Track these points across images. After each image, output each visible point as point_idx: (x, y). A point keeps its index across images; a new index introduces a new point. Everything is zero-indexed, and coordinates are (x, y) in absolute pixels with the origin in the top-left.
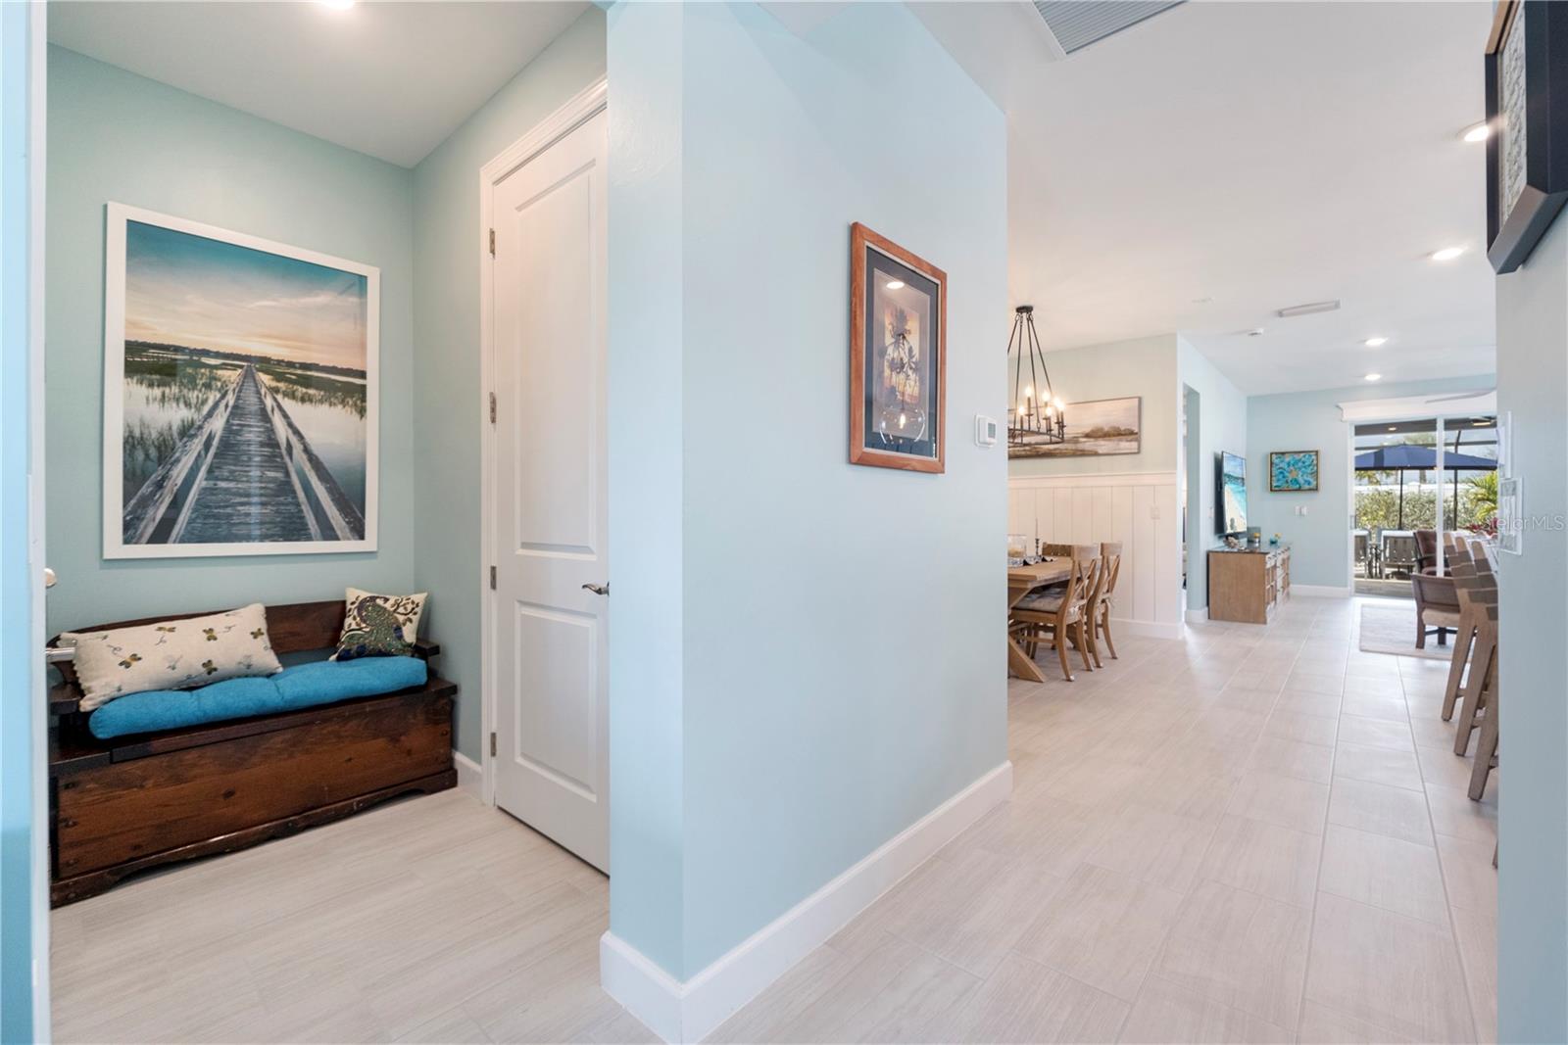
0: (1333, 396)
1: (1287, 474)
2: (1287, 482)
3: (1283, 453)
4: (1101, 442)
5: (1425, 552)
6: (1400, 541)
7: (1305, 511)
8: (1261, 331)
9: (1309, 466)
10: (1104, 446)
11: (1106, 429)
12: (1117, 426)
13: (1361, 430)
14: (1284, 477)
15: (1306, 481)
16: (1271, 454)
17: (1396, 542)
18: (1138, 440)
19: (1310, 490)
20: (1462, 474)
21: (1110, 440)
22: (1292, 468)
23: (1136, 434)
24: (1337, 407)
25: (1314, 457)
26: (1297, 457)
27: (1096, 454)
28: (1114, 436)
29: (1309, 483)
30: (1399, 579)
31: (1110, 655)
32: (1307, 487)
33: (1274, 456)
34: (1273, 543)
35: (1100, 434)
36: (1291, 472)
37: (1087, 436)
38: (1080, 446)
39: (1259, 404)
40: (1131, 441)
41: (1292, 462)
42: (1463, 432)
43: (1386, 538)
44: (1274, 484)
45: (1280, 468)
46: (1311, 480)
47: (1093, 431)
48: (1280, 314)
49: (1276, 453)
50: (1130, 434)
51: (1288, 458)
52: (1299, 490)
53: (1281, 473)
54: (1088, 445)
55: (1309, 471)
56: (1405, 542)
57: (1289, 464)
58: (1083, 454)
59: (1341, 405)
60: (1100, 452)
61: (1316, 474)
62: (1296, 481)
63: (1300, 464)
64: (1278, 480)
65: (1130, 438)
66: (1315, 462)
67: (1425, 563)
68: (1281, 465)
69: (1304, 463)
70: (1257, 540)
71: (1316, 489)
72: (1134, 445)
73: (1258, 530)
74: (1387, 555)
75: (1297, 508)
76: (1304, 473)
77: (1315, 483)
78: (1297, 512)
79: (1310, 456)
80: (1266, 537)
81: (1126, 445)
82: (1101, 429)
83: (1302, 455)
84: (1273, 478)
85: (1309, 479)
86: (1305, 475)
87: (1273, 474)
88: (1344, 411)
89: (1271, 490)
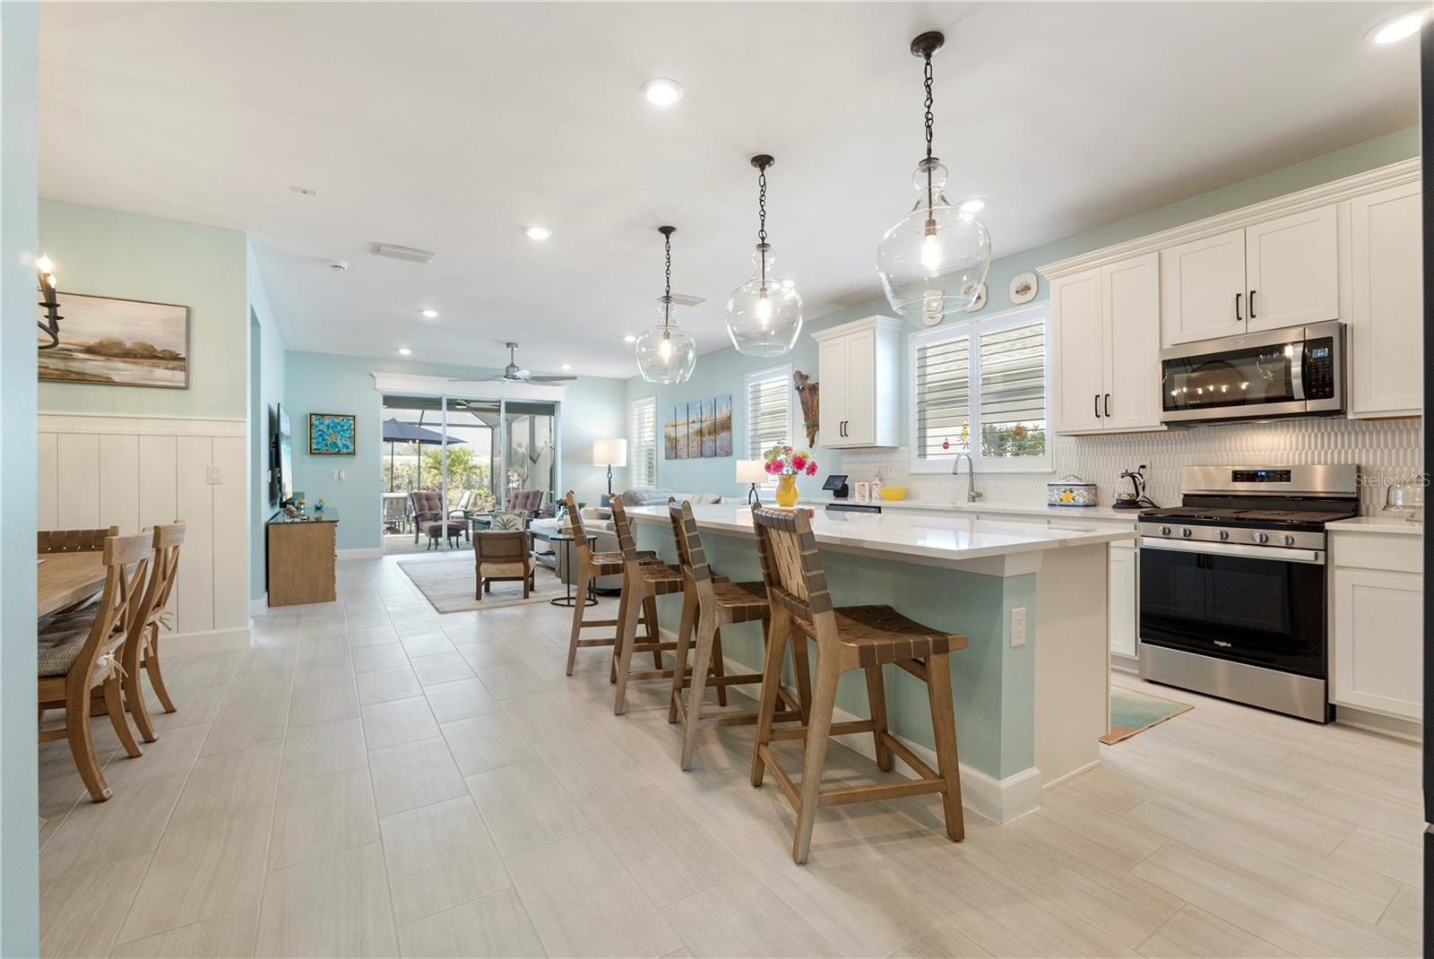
0: (366, 363)
1: (326, 437)
2: (327, 446)
3: (323, 415)
4: (119, 364)
5: (420, 510)
6: (395, 501)
7: (343, 475)
8: (345, 265)
9: (348, 429)
10: (123, 370)
11: (129, 345)
12: (149, 343)
13: (391, 401)
14: (324, 440)
15: (344, 445)
16: (311, 415)
17: (391, 502)
18: (185, 369)
19: (348, 454)
20: (425, 447)
21: (135, 363)
22: (331, 431)
23: (184, 359)
24: (372, 375)
25: (352, 422)
26: (336, 420)
27: (108, 382)
28: (143, 357)
29: (347, 447)
30: (392, 533)
31: (161, 708)
32: (345, 451)
33: (313, 416)
34: (318, 510)
35: (116, 351)
36: (330, 435)
37: (90, 350)
38: (74, 366)
39: (295, 359)
40: (173, 369)
41: (331, 425)
42: (426, 412)
43: (385, 499)
44: (314, 447)
45: (320, 431)
46: (349, 445)
47: (101, 344)
48: (377, 249)
49: (316, 414)
50: (173, 359)
51: (327, 421)
52: (338, 453)
53: (321, 435)
54: (95, 365)
55: (347, 435)
56: (398, 502)
57: (328, 426)
58: (82, 379)
59: (374, 374)
60: (117, 379)
61: (353, 439)
62: (335, 444)
63: (339, 428)
64: (318, 443)
65: (172, 364)
66: (352, 427)
67: (419, 519)
69: (342, 426)
71: (353, 453)
72: (180, 375)
73: (302, 495)
74: (385, 514)
75: (336, 472)
76: (342, 437)
77: (352, 447)
78: (336, 476)
79: (348, 420)
81: (162, 374)
82: (119, 344)
83: (341, 418)
84: (313, 441)
85: (347, 443)
86: (343, 439)
87: (313, 436)
88: (377, 380)
89: (311, 453)
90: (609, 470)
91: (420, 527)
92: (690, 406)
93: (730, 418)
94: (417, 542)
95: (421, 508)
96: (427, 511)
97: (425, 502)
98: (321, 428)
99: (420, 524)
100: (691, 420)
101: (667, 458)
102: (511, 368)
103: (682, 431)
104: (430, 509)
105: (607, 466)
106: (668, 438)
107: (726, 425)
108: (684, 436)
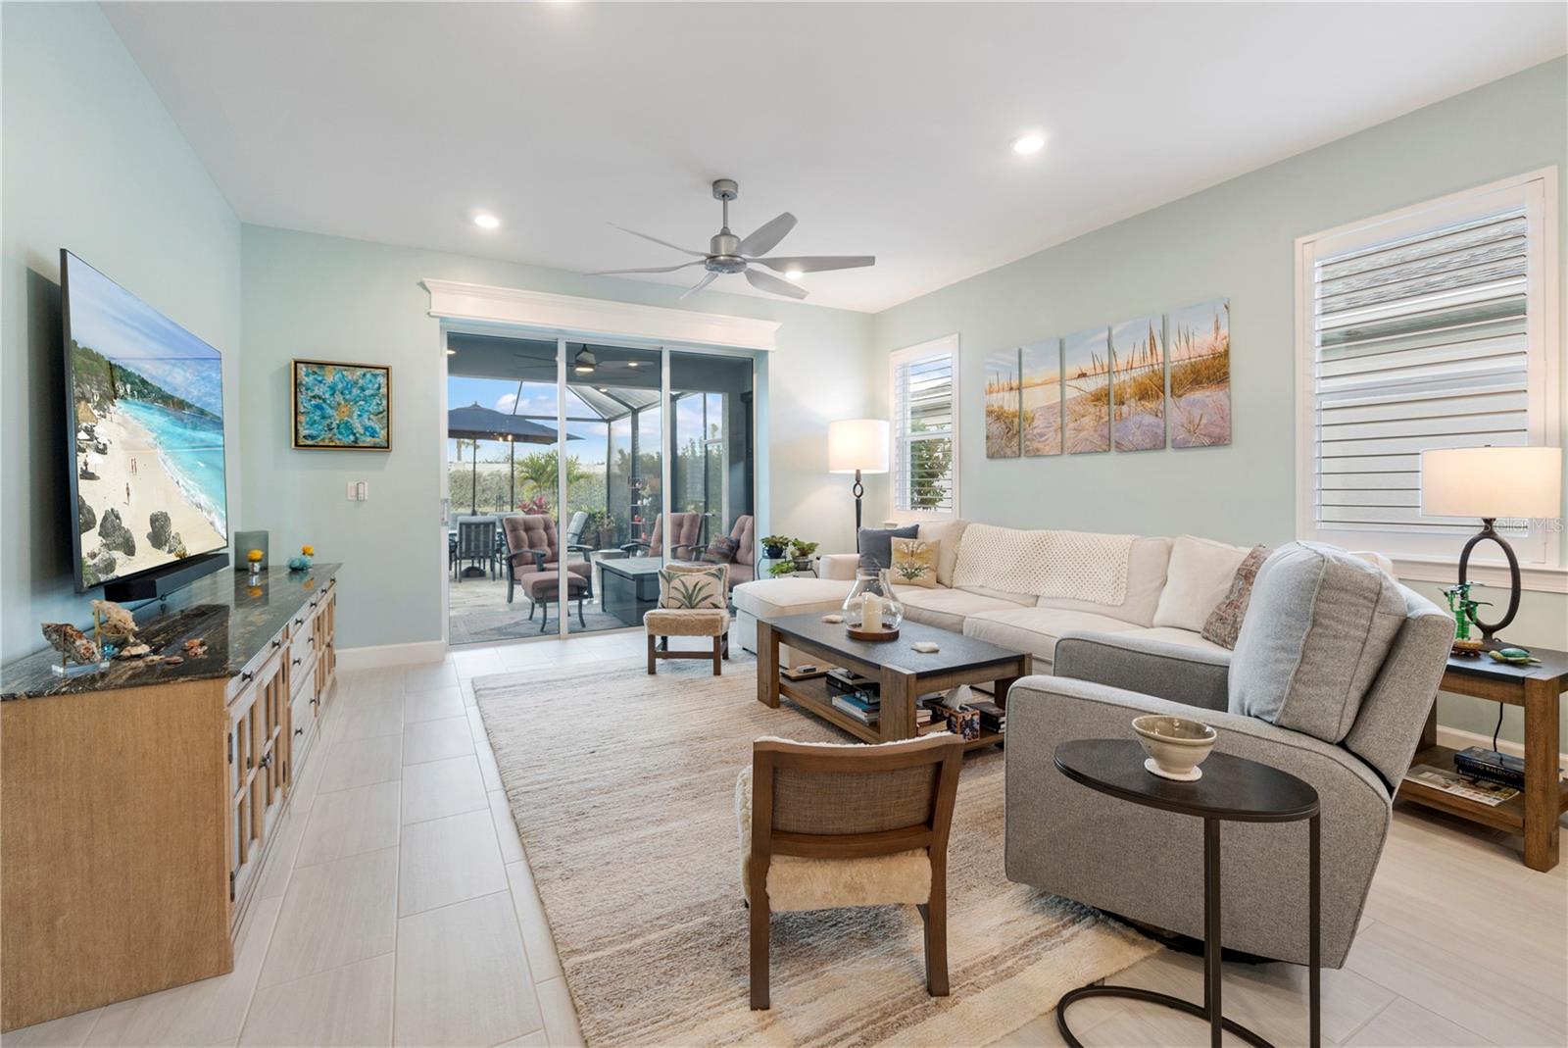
0: (411, 257)
1: (329, 411)
2: (330, 429)
3: (322, 365)
7: (365, 491)
9: (373, 396)
13: (463, 352)
14: (323, 417)
15: (366, 429)
16: (296, 361)
19: (375, 447)
22: (339, 398)
24: (422, 285)
25: (382, 380)
26: (348, 374)
29: (373, 433)
32: (368, 440)
33: (302, 369)
34: (297, 570)
36: (337, 407)
41: (340, 386)
44: (303, 432)
45: (315, 397)
46: (377, 427)
49: (306, 363)
51: (331, 377)
52: (355, 446)
53: (318, 407)
55: (373, 408)
56: (482, 530)
57: (333, 389)
59: (426, 281)
61: (385, 415)
62: (351, 431)
63: (356, 391)
64: (311, 423)
66: (383, 390)
68: (318, 390)
69: (363, 389)
70: (257, 567)
71: (385, 446)
73: (263, 539)
75: (351, 484)
76: (363, 411)
77: (384, 433)
78: (351, 494)
79: (375, 376)
80: (280, 556)
83: (359, 372)
84: (301, 418)
85: (371, 423)
86: (365, 416)
87: (301, 409)
88: (433, 294)
89: (296, 444)
90: (858, 482)
91: (516, 577)
92: (1067, 345)
93: (1226, 353)
94: (510, 599)
95: (518, 544)
96: (526, 549)
97: (523, 534)
98: (316, 392)
99: (516, 569)
100: (1072, 370)
101: (991, 456)
102: (723, 240)
103: (1038, 399)
104: (532, 545)
105: (854, 472)
106: (996, 415)
107: (1213, 372)
108: (1051, 407)
